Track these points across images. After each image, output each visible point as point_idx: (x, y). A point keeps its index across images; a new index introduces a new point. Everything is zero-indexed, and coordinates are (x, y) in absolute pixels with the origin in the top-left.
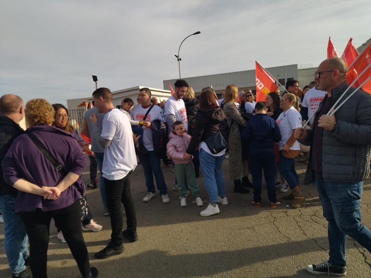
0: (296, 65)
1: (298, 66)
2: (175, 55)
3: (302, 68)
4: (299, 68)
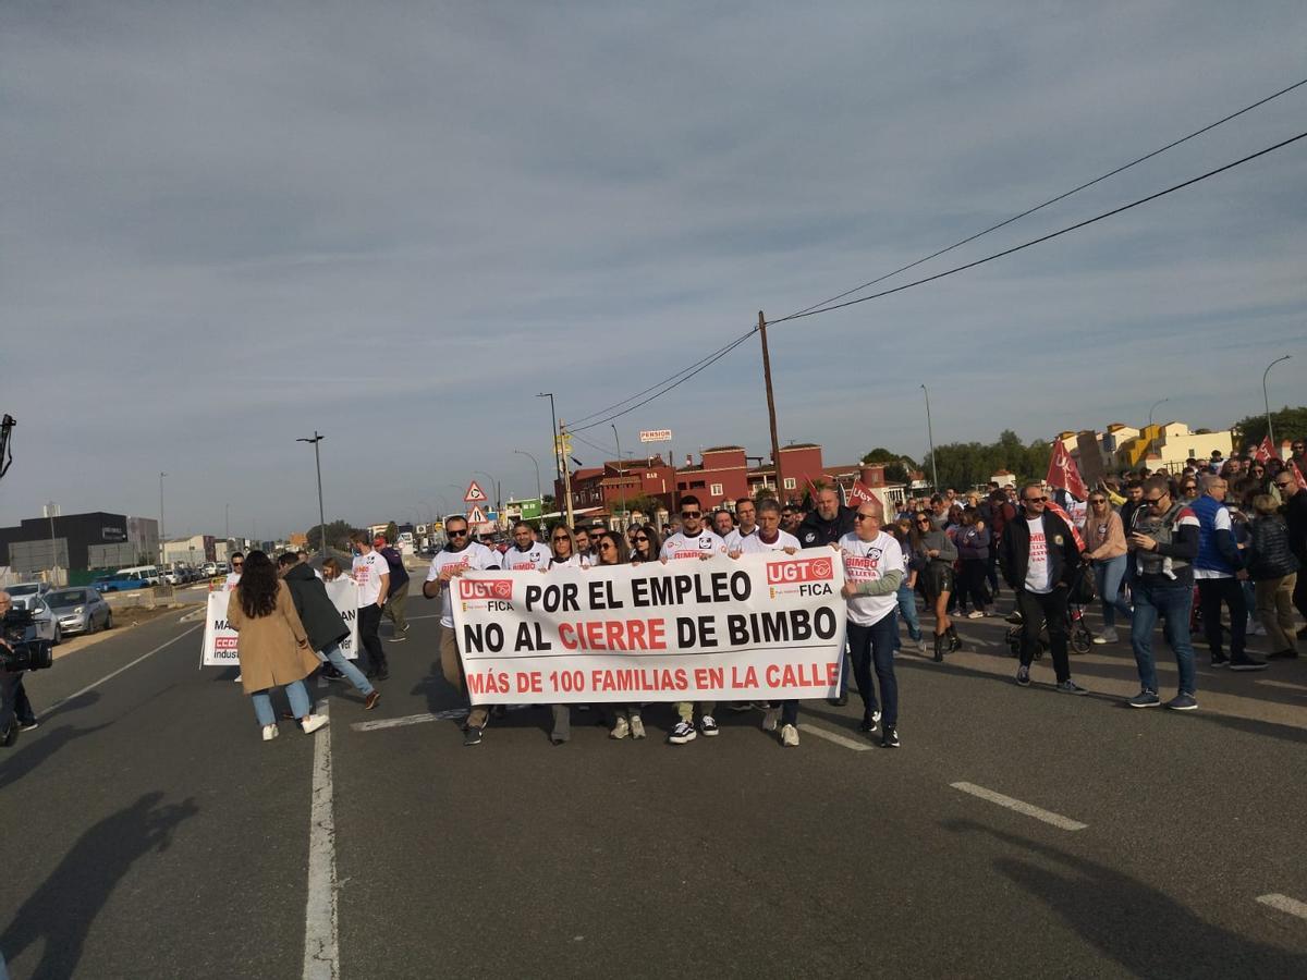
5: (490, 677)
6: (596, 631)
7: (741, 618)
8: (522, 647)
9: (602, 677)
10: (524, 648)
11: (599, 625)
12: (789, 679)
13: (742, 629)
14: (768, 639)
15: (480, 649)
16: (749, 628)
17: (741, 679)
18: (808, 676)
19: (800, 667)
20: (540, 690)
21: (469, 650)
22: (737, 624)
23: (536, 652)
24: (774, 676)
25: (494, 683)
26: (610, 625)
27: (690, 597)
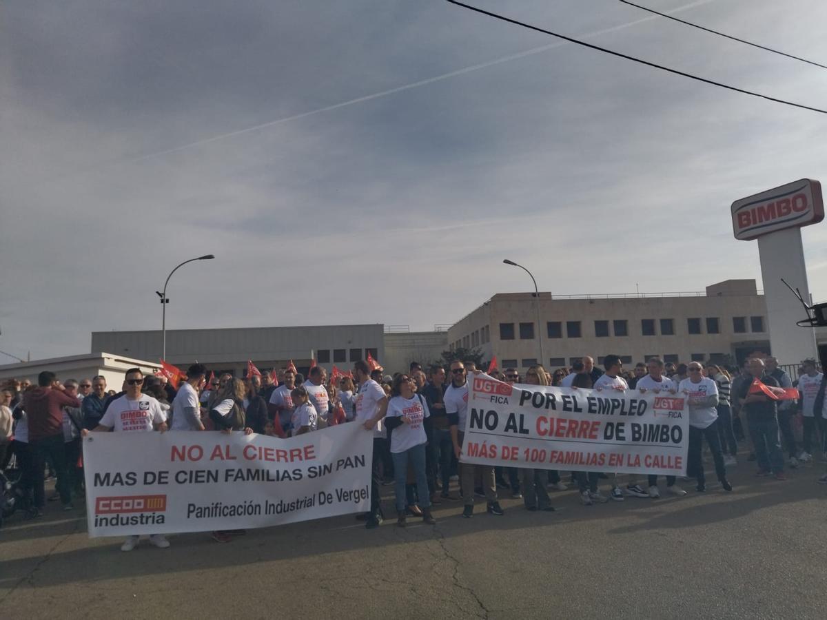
0: (382, 326)
1: (385, 328)
2: (157, 292)
3: (392, 331)
4: (386, 331)
5: (484, 446)
6: (562, 424)
7: (638, 426)
8: (510, 430)
9: (557, 455)
10: (511, 431)
11: (564, 421)
12: (656, 464)
13: (639, 432)
14: (649, 441)
15: (480, 426)
16: (642, 432)
17: (632, 461)
18: (666, 463)
19: (662, 457)
20: (516, 459)
21: (472, 426)
22: (636, 429)
23: (518, 434)
24: (649, 461)
25: (486, 450)
26: (571, 422)
27: (617, 411)
